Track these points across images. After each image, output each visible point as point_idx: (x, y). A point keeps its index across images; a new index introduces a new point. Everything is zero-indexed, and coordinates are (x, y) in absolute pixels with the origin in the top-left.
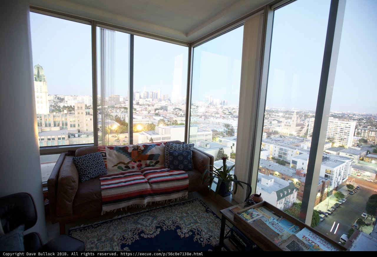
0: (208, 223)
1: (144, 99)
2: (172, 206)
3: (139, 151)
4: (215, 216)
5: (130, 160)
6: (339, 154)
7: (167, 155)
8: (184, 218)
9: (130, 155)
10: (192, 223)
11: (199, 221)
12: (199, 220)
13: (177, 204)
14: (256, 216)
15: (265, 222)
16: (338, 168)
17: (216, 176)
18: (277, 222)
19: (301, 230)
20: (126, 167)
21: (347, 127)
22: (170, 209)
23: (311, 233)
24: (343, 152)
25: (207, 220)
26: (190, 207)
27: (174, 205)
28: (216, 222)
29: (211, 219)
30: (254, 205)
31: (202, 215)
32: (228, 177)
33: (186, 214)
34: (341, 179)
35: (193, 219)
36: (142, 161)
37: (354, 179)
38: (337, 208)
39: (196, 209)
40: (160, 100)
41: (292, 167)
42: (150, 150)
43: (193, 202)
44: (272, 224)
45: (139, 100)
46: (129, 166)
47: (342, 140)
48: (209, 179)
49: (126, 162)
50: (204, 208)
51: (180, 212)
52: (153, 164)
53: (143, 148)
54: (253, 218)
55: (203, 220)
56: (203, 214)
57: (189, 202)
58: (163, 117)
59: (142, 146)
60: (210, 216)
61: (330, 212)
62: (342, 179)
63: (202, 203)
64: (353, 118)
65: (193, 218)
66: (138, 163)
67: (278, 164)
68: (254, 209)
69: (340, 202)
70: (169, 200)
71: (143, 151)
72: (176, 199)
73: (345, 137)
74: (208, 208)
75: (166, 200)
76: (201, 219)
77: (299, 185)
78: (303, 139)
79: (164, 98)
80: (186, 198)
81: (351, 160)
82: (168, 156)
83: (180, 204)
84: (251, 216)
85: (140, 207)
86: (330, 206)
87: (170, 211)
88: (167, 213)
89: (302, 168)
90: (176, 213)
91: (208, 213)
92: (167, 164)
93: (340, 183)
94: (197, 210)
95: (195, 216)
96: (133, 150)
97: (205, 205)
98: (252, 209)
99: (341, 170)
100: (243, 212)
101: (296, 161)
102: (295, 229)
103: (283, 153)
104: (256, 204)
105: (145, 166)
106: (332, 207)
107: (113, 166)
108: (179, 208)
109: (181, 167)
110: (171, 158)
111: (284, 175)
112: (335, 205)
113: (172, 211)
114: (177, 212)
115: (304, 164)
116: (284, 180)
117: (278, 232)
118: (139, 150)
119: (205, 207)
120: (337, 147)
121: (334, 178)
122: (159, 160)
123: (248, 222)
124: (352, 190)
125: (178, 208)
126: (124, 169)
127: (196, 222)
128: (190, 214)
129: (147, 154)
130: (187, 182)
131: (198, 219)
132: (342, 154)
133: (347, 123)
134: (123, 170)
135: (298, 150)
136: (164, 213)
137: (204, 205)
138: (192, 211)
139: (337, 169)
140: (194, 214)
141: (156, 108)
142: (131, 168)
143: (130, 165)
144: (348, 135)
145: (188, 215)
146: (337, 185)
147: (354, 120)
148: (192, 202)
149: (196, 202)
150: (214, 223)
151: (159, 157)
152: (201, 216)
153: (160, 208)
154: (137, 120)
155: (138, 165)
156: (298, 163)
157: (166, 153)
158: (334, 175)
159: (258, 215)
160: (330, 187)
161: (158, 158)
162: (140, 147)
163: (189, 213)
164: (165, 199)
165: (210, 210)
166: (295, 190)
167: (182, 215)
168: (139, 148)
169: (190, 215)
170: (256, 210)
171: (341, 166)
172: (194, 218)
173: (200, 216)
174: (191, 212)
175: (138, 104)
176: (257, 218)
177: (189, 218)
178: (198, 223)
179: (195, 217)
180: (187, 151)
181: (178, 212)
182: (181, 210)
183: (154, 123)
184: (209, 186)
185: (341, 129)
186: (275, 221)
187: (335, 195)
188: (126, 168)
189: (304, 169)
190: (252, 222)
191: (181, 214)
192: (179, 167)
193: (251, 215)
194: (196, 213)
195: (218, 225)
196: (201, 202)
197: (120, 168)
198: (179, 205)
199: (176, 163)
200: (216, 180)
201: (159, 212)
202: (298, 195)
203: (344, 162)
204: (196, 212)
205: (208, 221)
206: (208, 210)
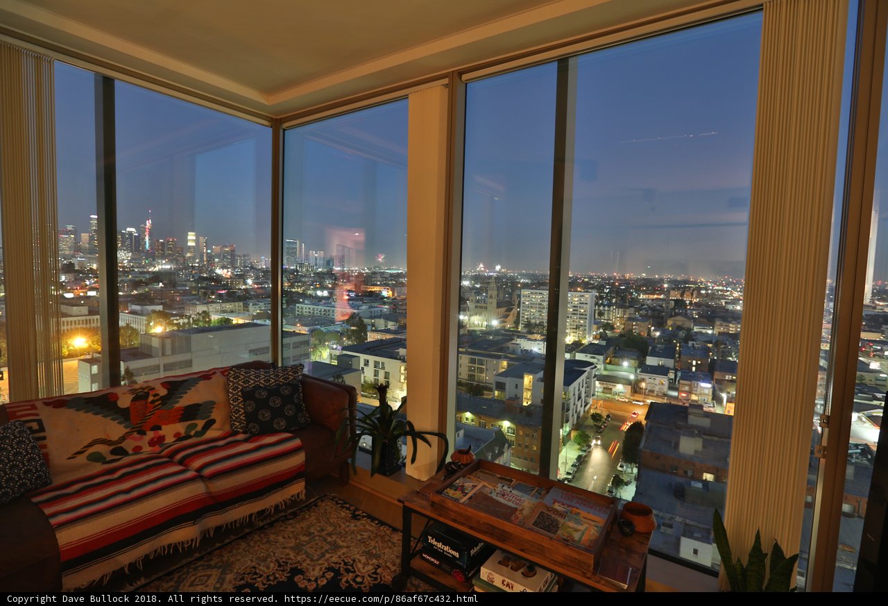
0: (363, 542)
1: (90, 254)
2: (266, 527)
3: (153, 402)
4: (377, 522)
5: (128, 430)
6: (575, 356)
7: (236, 400)
8: (304, 548)
9: (124, 415)
10: (327, 551)
11: (342, 544)
12: (343, 541)
13: (277, 521)
14: (470, 489)
15: (490, 495)
16: (575, 384)
17: (366, 431)
18: (509, 490)
19: (548, 492)
20: (113, 452)
21: (583, 303)
22: (262, 535)
23: (564, 492)
24: (582, 351)
25: (361, 535)
26: (313, 518)
27: (271, 525)
28: (382, 533)
29: (370, 530)
30: (463, 471)
31: (347, 529)
32: (395, 429)
33: (307, 536)
34: (581, 406)
35: (328, 543)
36: (163, 427)
37: (601, 402)
38: (580, 464)
39: (328, 519)
40: (153, 256)
41: (498, 396)
42: (186, 393)
43: (316, 505)
44: (503, 495)
45: (73, 256)
46: (125, 448)
47: (576, 329)
48: (351, 443)
49: (115, 438)
50: (347, 511)
51: (291, 535)
52: (199, 428)
53: (163, 392)
54: (467, 494)
55: (351, 538)
56: (348, 526)
57: (308, 507)
58: (161, 304)
59: (161, 387)
60: (365, 526)
61: (570, 477)
62: (583, 405)
63: (339, 502)
64: (592, 284)
65: (325, 540)
66: (150, 435)
67: (469, 395)
68: (464, 477)
69: (585, 451)
70: (258, 513)
71: (164, 399)
72: (277, 507)
73: (582, 322)
74: (357, 509)
75: (251, 516)
76: (346, 537)
77: (514, 434)
78: (511, 333)
79: (162, 250)
80: (301, 498)
81: (593, 366)
82: (239, 403)
83: (286, 519)
84: (462, 493)
85: (183, 548)
86: (570, 463)
87: (264, 542)
88: (257, 548)
89: (516, 395)
90: (281, 539)
91: (358, 520)
92: (238, 424)
93: (582, 413)
94: (331, 520)
95: (330, 535)
96: (133, 400)
97: (348, 506)
98: (461, 479)
99: (581, 389)
100: (446, 488)
101: (502, 383)
102: (540, 494)
103: (478, 368)
104: (466, 468)
105: (174, 439)
106: (573, 466)
107: (70, 456)
108: (286, 528)
109: (279, 423)
110: (250, 405)
111: (482, 417)
112: (577, 459)
113: (268, 538)
114: (284, 538)
115: (518, 387)
116: (483, 429)
117: (514, 506)
118: (151, 398)
119: (348, 509)
120: (570, 343)
121: (572, 406)
122: (213, 416)
123: (462, 501)
124: (600, 425)
125: (282, 528)
126: (107, 460)
127: (335, 547)
128: (316, 534)
129: (177, 405)
130: (299, 459)
131: (338, 540)
132: (580, 357)
133: (583, 296)
134: (103, 463)
135: (506, 358)
136: (248, 551)
137: (345, 505)
138: (320, 527)
139: (575, 388)
140: (325, 532)
141: (137, 279)
142: (130, 452)
143: (129, 445)
144: (586, 319)
145: (314, 537)
146: (577, 419)
147: (592, 288)
148: (314, 507)
149: (324, 504)
150: (379, 538)
151: (213, 408)
152: (344, 532)
153: (234, 540)
154: (70, 319)
155: (153, 439)
156: (507, 387)
157: (233, 395)
158: (570, 399)
159: (474, 487)
160: (566, 426)
161: (212, 412)
162: (154, 389)
163: (313, 533)
164: (248, 513)
165: (361, 512)
166: (506, 445)
167: (297, 541)
168: (152, 393)
169: (319, 536)
170: (469, 480)
171: (580, 380)
172: (329, 539)
173: (341, 533)
174: (319, 529)
175: (69, 268)
176: (474, 491)
177: (317, 544)
178: (341, 547)
179: (331, 537)
180: (288, 384)
181: (285, 536)
182: (293, 530)
183: (134, 326)
184: (350, 461)
185: (574, 307)
186: (505, 488)
187: (575, 438)
188: (116, 455)
189: (519, 398)
190: (467, 502)
191: (293, 540)
192: (275, 426)
193: (462, 489)
194: (330, 529)
195: (386, 539)
196: (337, 499)
197: (96, 458)
198: (283, 521)
199: (265, 415)
200: (366, 441)
201: (234, 551)
202: (513, 455)
203: (586, 371)
204: (331, 524)
205: (365, 537)
206: (356, 513)
